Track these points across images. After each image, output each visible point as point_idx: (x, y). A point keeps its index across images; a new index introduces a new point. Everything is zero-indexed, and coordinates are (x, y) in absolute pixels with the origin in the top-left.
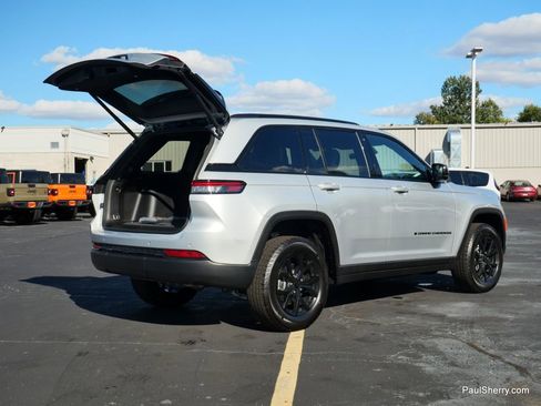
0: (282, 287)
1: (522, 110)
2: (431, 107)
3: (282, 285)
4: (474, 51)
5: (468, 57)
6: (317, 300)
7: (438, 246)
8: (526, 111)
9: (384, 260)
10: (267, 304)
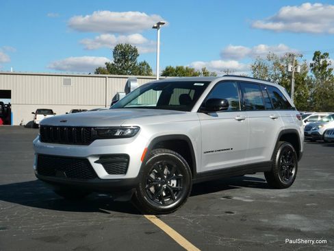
1: (164, 69)
2: (106, 63)
4: (159, 24)
5: (154, 27)
8: (167, 69)
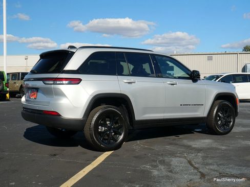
0: (102, 129)
3: (101, 129)
6: (121, 137)
7: (196, 111)
9: (162, 118)
10: (92, 137)
